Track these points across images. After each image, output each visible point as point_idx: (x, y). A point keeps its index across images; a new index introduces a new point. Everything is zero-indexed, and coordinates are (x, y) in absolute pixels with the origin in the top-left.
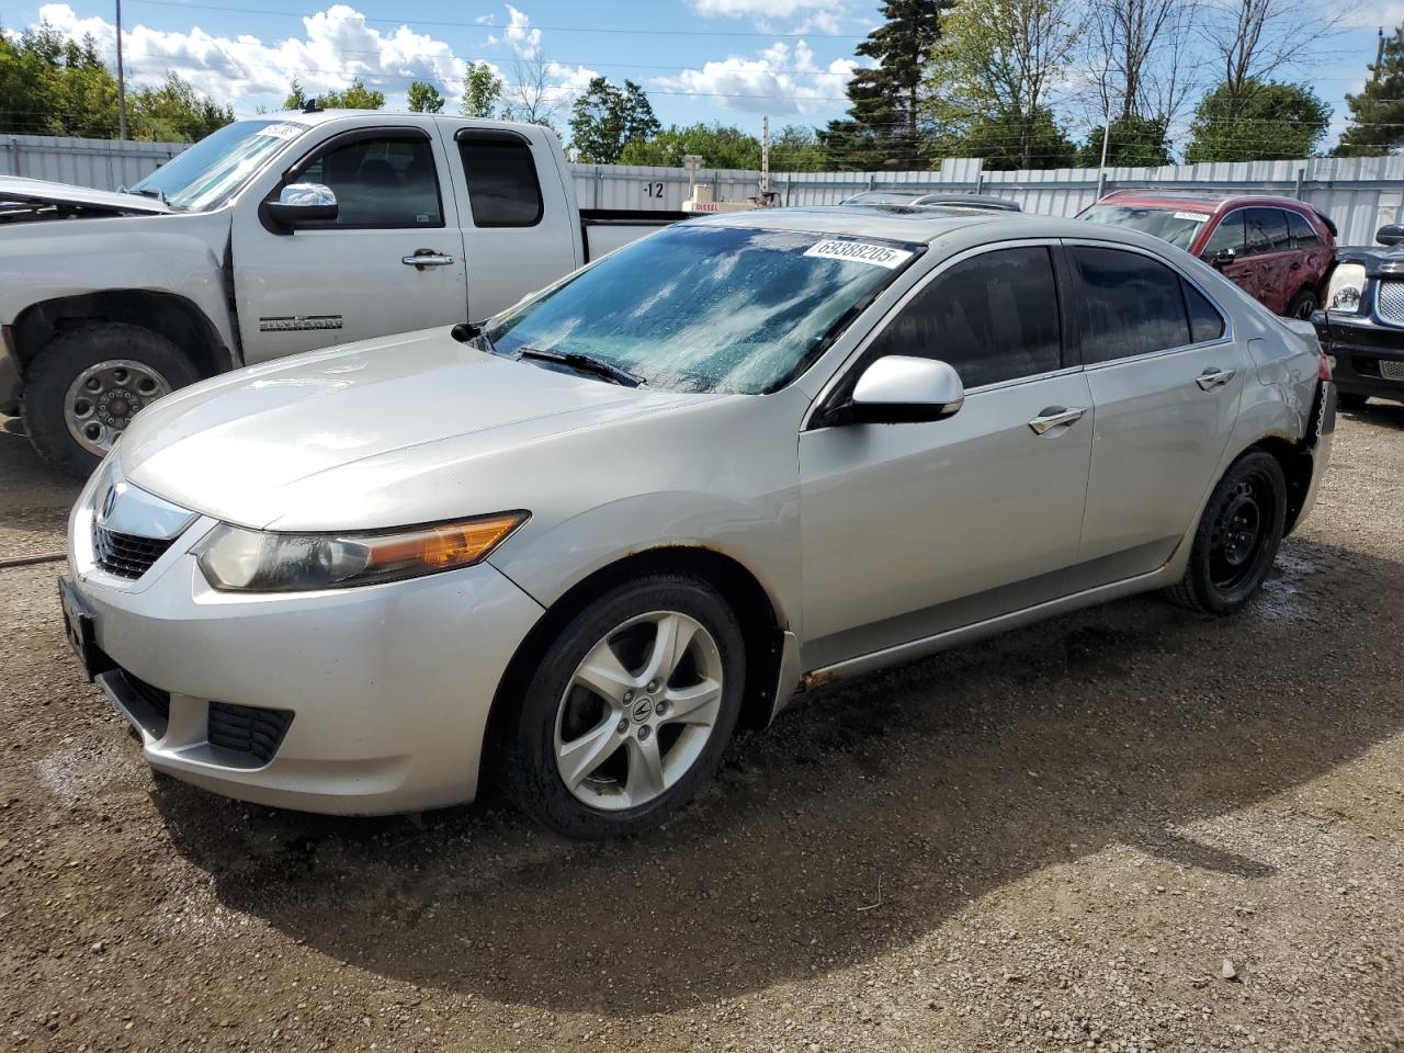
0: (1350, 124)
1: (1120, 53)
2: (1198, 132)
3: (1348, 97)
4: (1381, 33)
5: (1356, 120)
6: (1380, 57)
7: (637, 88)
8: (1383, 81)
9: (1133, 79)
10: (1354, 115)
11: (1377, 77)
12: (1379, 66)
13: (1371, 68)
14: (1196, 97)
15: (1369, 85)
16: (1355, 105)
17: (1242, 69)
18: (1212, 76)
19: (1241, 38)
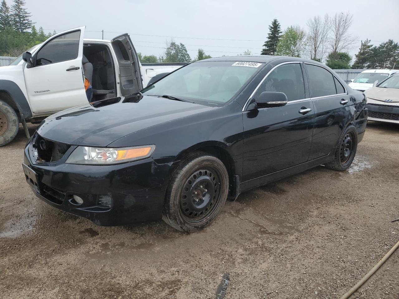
0: (356, 60)
1: (313, 47)
2: (327, 61)
3: (355, 55)
4: (362, 41)
5: (357, 59)
6: (361, 47)
7: (184, 45)
8: (362, 52)
9: (315, 51)
10: (356, 58)
11: (361, 51)
12: (361, 49)
13: (360, 49)
14: (327, 54)
15: (359, 53)
16: (357, 56)
17: (336, 49)
18: (330, 50)
19: (335, 44)
